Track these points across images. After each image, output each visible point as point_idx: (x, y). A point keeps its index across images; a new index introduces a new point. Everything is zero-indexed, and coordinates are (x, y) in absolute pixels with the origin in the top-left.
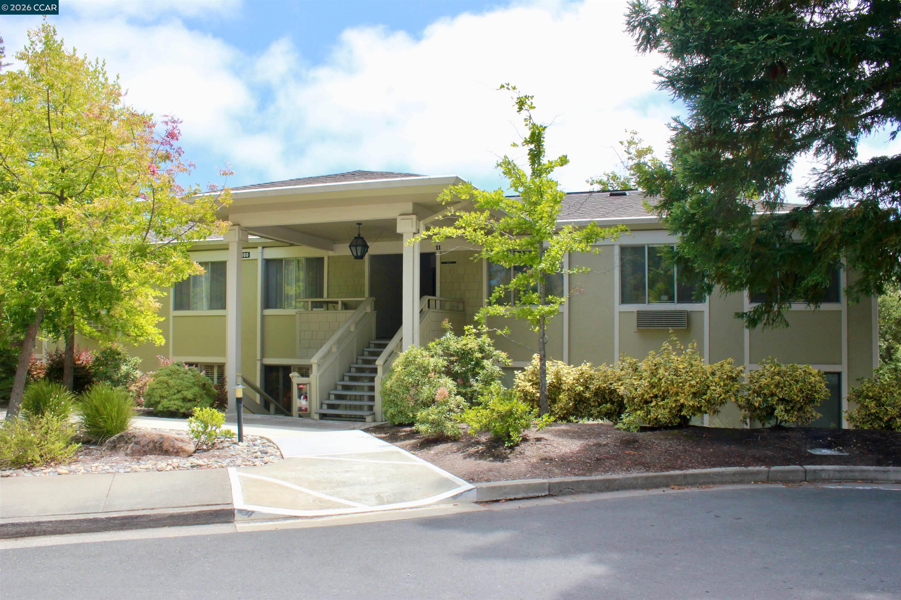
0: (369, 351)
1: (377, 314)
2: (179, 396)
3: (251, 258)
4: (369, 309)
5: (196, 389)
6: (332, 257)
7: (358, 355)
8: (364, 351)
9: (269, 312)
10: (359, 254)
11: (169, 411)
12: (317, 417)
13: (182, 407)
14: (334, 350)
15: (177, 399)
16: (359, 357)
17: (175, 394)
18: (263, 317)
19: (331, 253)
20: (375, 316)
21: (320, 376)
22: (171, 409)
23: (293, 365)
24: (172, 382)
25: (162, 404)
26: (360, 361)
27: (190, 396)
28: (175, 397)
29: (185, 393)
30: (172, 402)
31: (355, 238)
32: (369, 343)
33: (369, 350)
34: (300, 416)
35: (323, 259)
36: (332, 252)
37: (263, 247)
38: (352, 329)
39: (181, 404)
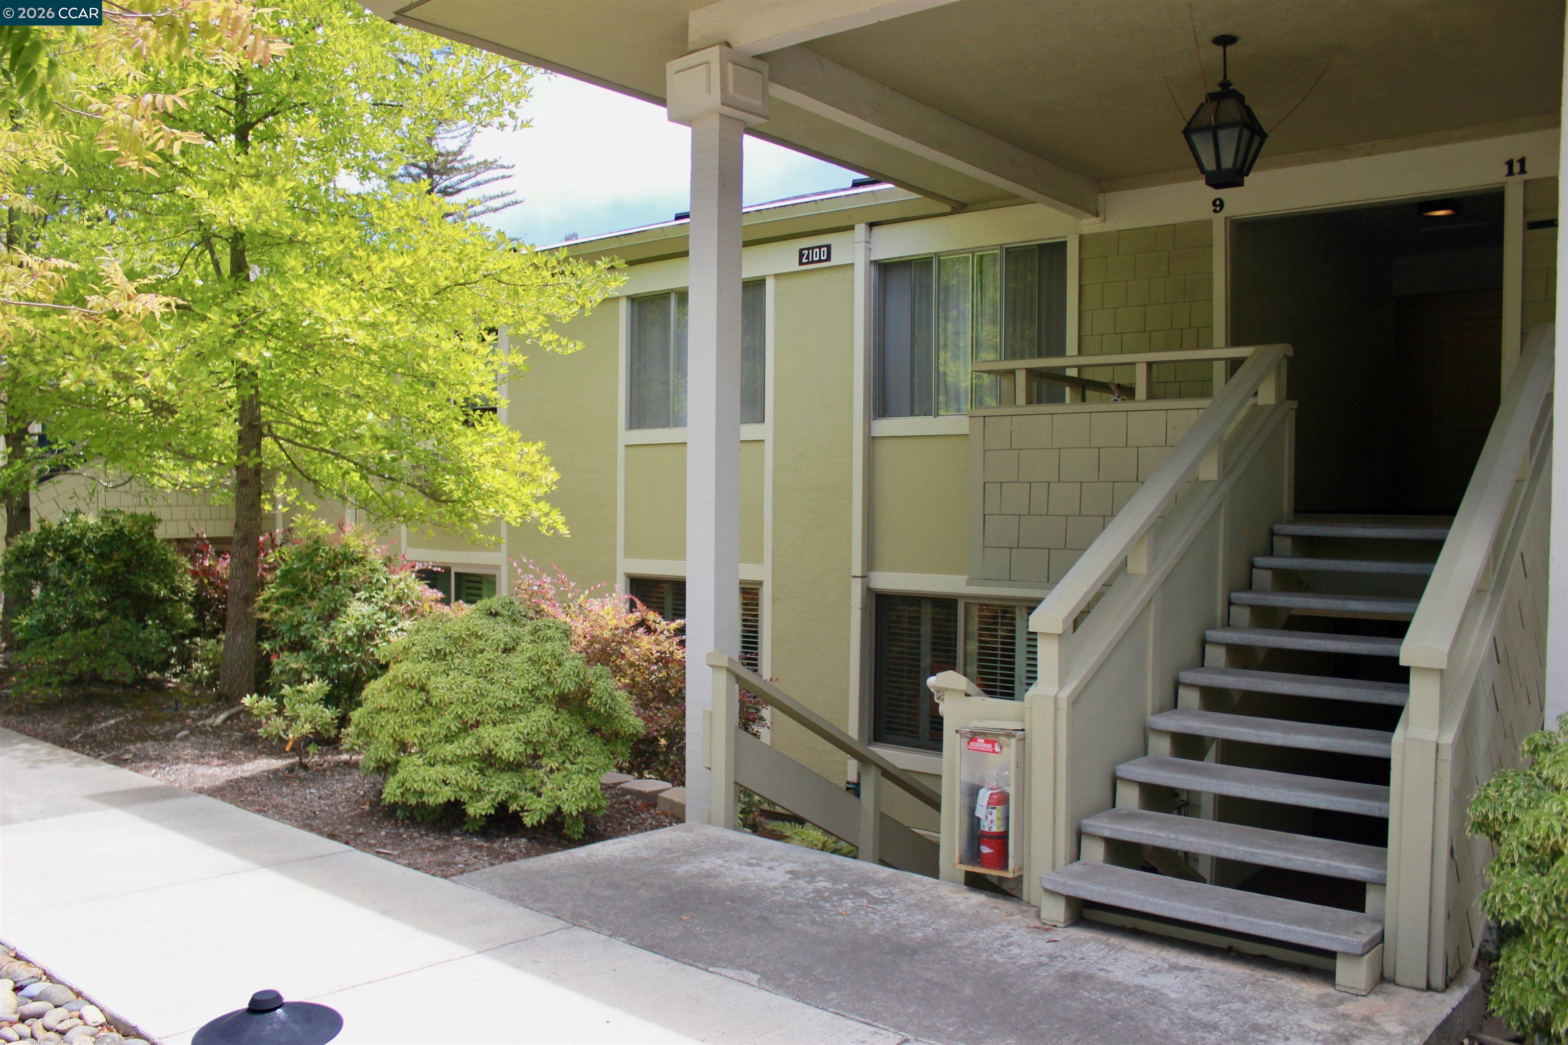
0: (1275, 571)
1: (1299, 413)
2: (467, 745)
3: (834, 261)
4: (1268, 395)
5: (543, 715)
6: (1098, 237)
7: (1232, 588)
8: (1252, 566)
9: (886, 427)
10: (1228, 162)
11: (422, 806)
12: (1056, 911)
13: (478, 794)
14: (1139, 565)
15: (457, 761)
16: (1235, 596)
17: (449, 738)
18: (871, 441)
19: (1090, 225)
20: (1292, 417)
21: (1075, 701)
22: (431, 801)
23: (963, 597)
24: (440, 686)
25: (401, 774)
26: (1242, 615)
27: (509, 749)
28: (449, 750)
29: (488, 734)
30: (438, 771)
31: (1212, 97)
32: (1272, 534)
33: (1276, 562)
34: (975, 882)
35: (1059, 248)
36: (1094, 220)
37: (872, 225)
38: (1210, 471)
39: (473, 780)
